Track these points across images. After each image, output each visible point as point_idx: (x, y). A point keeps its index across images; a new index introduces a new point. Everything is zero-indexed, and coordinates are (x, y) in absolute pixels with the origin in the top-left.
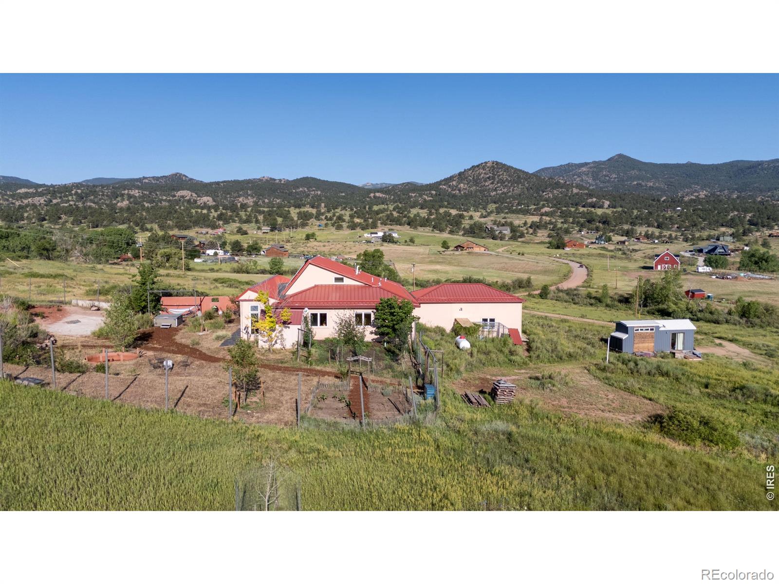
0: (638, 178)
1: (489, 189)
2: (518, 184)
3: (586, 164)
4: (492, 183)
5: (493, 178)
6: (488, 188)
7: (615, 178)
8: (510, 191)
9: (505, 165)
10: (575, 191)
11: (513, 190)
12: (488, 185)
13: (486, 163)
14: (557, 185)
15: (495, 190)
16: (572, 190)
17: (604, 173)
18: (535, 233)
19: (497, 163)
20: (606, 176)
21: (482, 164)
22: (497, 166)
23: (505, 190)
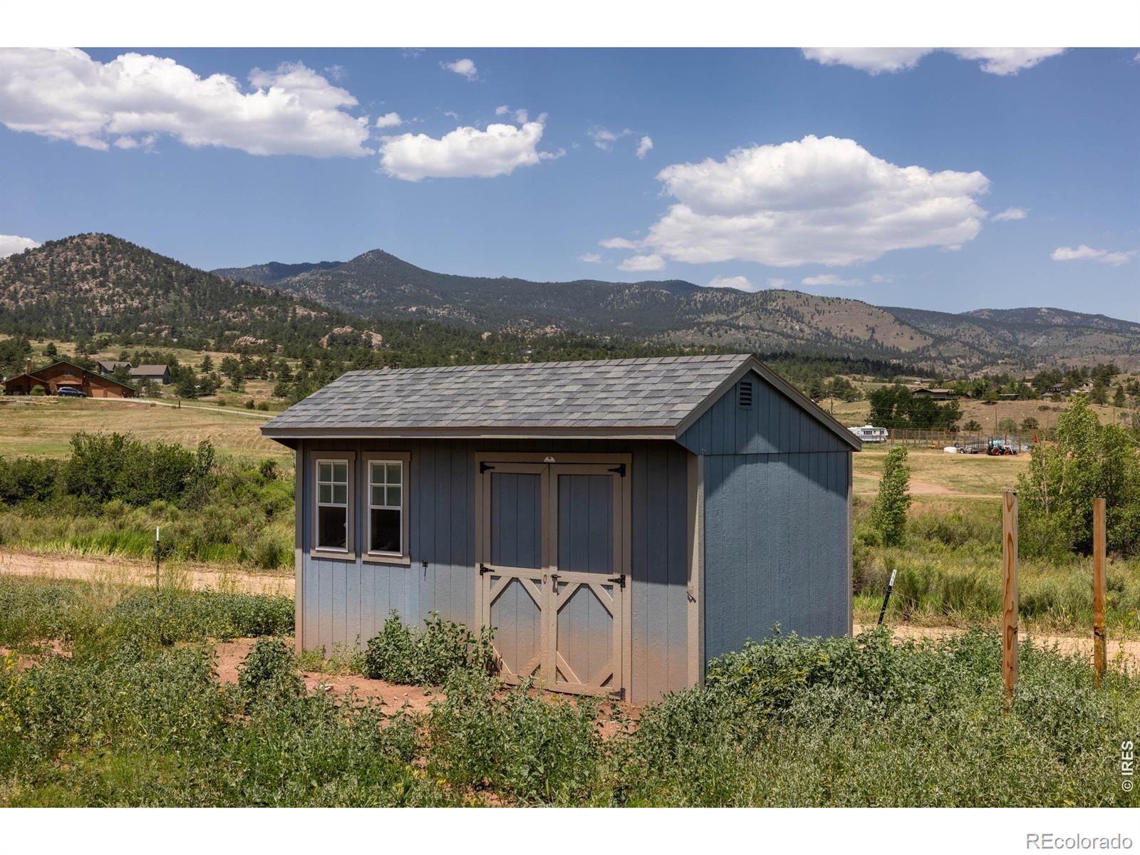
0: (415, 300)
1: (94, 298)
2: (167, 292)
3: (306, 267)
4: (102, 285)
5: (104, 273)
6: (90, 295)
7: (372, 297)
8: (147, 307)
9: (131, 245)
10: (301, 311)
11: (155, 305)
12: (91, 290)
13: (82, 237)
14: (259, 298)
15: (110, 301)
16: (295, 310)
17: (349, 285)
18: (237, 386)
19: (111, 239)
20: (353, 292)
21: (72, 238)
22: (111, 246)
23: (136, 303)
